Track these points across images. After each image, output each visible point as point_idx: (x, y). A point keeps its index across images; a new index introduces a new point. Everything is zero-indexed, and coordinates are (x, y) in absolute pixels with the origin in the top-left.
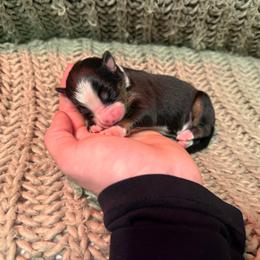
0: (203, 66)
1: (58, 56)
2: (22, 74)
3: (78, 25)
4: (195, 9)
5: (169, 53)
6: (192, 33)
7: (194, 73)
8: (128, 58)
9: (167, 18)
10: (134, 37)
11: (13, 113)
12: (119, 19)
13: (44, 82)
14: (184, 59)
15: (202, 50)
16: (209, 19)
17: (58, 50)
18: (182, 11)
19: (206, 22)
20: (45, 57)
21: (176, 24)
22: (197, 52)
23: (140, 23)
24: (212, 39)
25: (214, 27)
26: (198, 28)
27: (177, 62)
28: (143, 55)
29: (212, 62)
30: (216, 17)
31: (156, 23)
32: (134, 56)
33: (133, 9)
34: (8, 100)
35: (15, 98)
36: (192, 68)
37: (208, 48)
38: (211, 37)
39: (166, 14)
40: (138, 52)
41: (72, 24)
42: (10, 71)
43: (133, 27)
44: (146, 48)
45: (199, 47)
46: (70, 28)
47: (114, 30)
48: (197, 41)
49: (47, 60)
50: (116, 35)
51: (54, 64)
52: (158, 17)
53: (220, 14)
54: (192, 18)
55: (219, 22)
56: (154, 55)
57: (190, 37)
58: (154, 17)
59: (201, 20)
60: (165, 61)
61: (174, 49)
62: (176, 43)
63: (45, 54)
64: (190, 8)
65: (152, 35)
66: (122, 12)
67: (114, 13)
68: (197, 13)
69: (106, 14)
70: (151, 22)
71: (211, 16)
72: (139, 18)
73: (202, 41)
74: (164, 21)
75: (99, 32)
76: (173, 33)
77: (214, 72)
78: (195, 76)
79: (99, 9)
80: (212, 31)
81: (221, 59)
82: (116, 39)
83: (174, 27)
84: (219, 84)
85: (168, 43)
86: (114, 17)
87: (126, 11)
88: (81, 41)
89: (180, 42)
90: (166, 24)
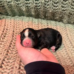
0: (66, 29)
1: (22, 22)
2: (11, 26)
3: (29, 13)
4: (65, 12)
5: (56, 24)
6: (63, 18)
7: (63, 31)
8: (43, 24)
9: (56, 13)
10: (45, 18)
11: (6, 38)
12: (41, 13)
13: (16, 29)
14: (60, 26)
15: (66, 23)
16: (69, 15)
17: (22, 20)
18: (61, 12)
19: (68, 15)
20: (18, 22)
21: (59, 15)
22: (65, 24)
23: (47, 14)
24: (70, 21)
25: (71, 17)
26: (65, 17)
27: (58, 27)
28: (47, 23)
29: (69, 27)
30: (72, 14)
31: (52, 15)
32: (45, 24)
33: (45, 10)
34: (5, 34)
35: (7, 33)
36: (62, 29)
37: (68, 23)
38: (69, 20)
39: (56, 12)
40: (46, 23)
41: (27, 13)
42: (8, 25)
43: (45, 15)
44: (49, 21)
45: (65, 23)
46: (27, 14)
47: (39, 15)
48: (65, 21)
49: (19, 23)
50: (40, 17)
51: (21, 24)
52: (53, 13)
53: (73, 13)
54: (64, 14)
55: (73, 16)
56: (51, 24)
57: (63, 19)
58: (52, 13)
59: (67, 15)
60: (54, 26)
61: (57, 22)
62: (58, 20)
63: (19, 21)
64: (63, 11)
65: (51, 18)
66: (42, 11)
67: (40, 11)
68: (65, 13)
69: (37, 11)
70: (51, 14)
71: (70, 14)
72: (47, 13)
73: (67, 21)
74: (55, 14)
75: (35, 15)
76: (57, 18)
77: (70, 31)
78: (63, 32)
79: (35, 9)
80: (70, 18)
81: (72, 27)
82: (40, 18)
83: (58, 16)
84: (71, 35)
85: (56, 20)
86: (40, 12)
87: (43, 10)
88: (29, 18)
89: (60, 20)
90: (55, 15)
